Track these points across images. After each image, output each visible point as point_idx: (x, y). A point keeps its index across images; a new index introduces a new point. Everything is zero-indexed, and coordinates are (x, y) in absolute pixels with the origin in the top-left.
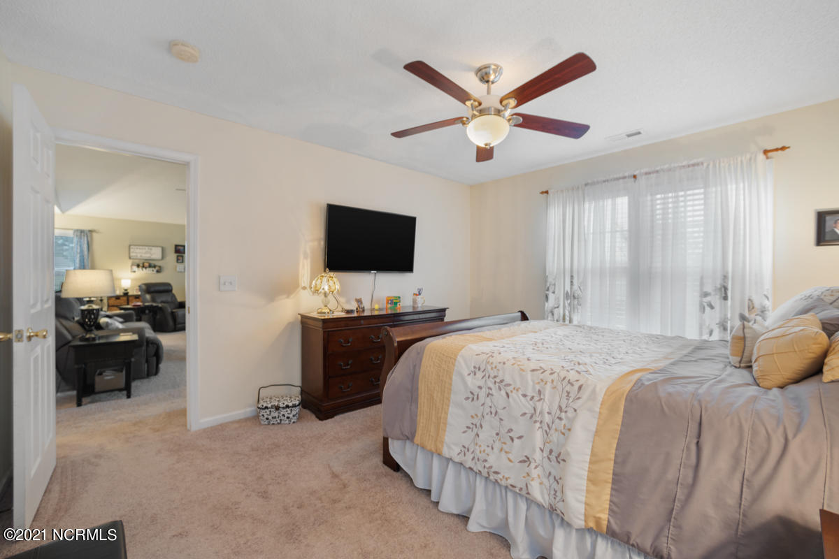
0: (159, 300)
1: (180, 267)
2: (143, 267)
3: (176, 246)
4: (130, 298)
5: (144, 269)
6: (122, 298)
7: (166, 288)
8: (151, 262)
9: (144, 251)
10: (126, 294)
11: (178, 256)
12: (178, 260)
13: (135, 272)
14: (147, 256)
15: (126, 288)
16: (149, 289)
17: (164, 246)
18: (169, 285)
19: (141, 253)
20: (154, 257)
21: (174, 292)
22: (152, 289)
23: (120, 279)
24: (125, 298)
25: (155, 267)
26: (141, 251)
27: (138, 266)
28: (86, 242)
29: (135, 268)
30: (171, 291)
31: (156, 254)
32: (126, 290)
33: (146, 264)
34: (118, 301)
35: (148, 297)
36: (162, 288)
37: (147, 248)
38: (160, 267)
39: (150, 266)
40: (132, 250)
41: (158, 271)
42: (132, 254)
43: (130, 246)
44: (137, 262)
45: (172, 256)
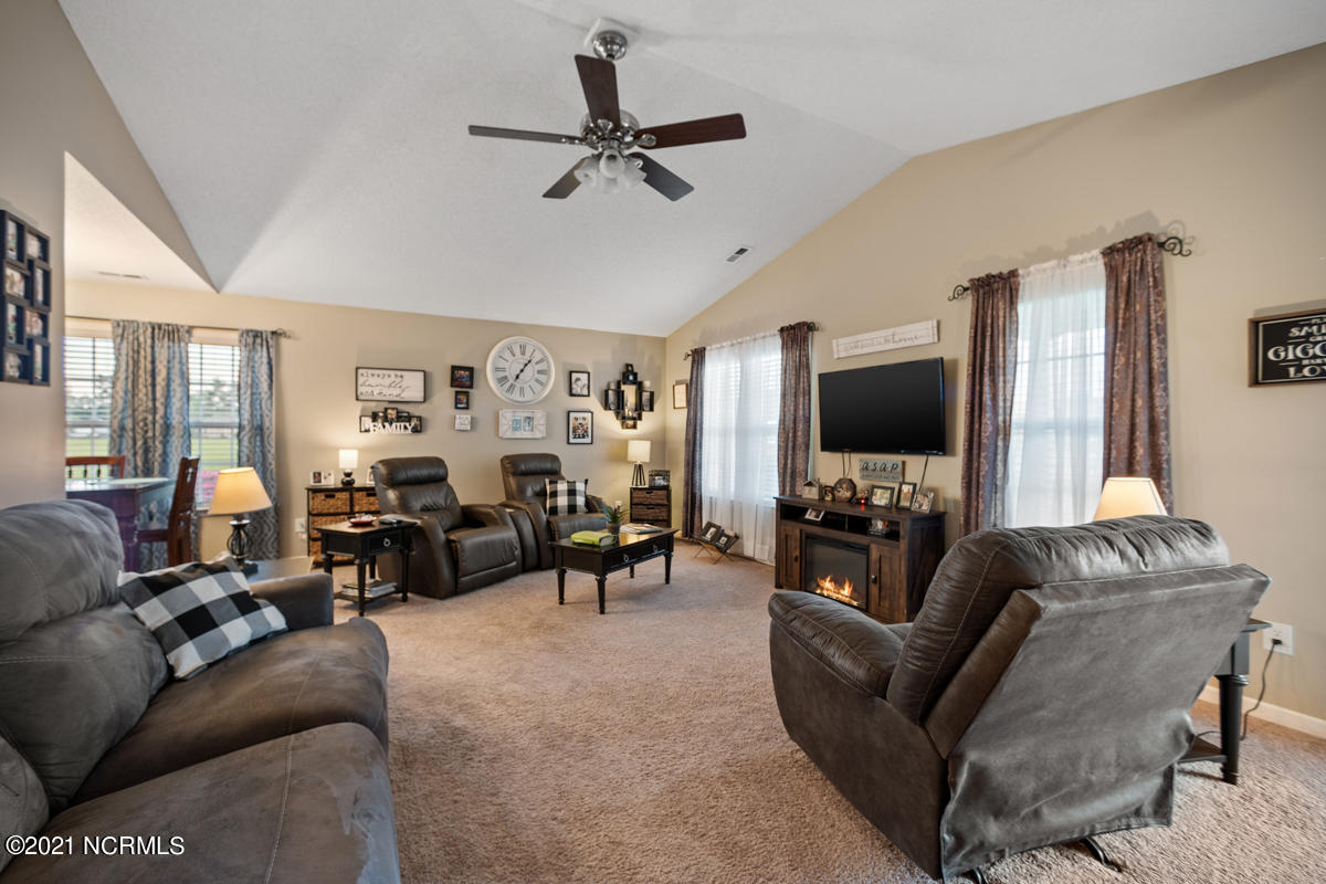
0: (417, 505)
1: (463, 419)
2: (386, 419)
3: (454, 368)
4: (357, 495)
5: (387, 424)
6: (338, 495)
7: (432, 471)
8: (401, 407)
9: (387, 381)
10: (348, 485)
11: (457, 393)
12: (457, 402)
13: (367, 431)
14: (392, 394)
15: (348, 471)
16: (397, 474)
17: (427, 370)
18: (438, 462)
19: (382, 387)
20: (407, 396)
21: (449, 480)
22: (402, 476)
23: (336, 449)
24: (345, 496)
25: (409, 418)
26: (379, 381)
27: (375, 417)
28: (265, 360)
29: (368, 422)
30: (442, 479)
31: (412, 388)
32: (348, 475)
33: (392, 414)
34: (332, 501)
35: (392, 495)
36: (424, 472)
37: (392, 373)
38: (420, 418)
39: (399, 418)
40: (361, 380)
41: (416, 430)
42: (361, 389)
43: (357, 369)
44: (373, 406)
45: (444, 394)
